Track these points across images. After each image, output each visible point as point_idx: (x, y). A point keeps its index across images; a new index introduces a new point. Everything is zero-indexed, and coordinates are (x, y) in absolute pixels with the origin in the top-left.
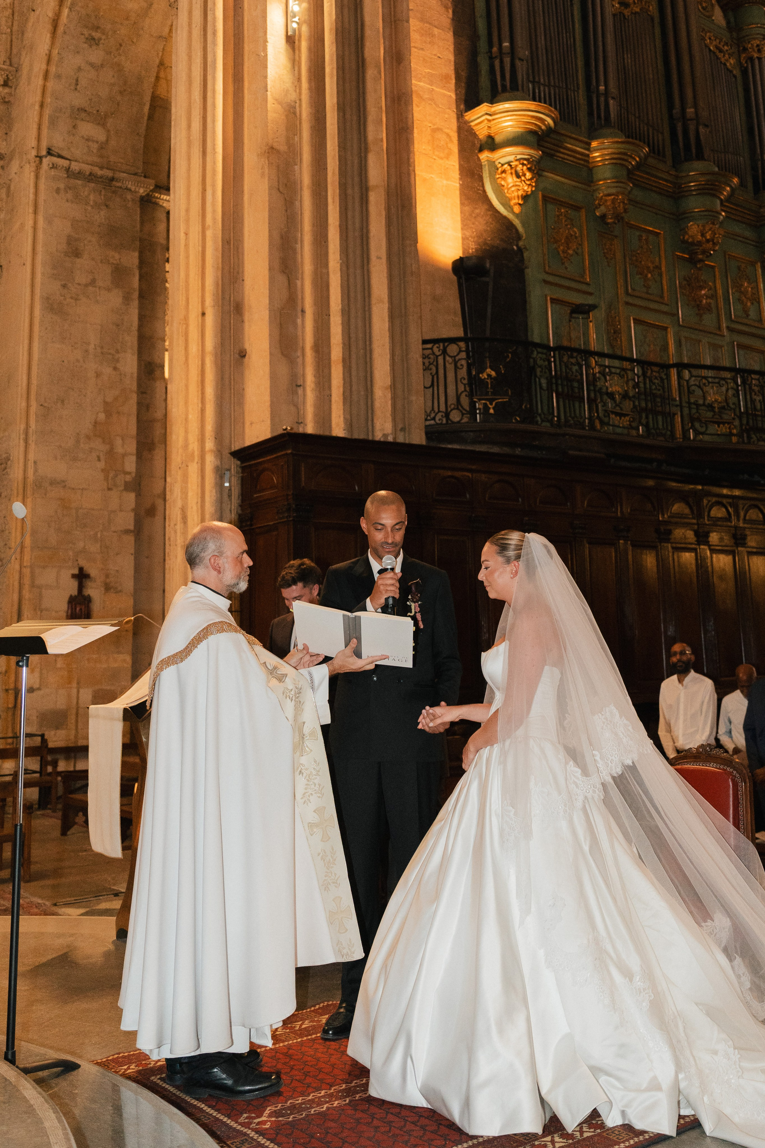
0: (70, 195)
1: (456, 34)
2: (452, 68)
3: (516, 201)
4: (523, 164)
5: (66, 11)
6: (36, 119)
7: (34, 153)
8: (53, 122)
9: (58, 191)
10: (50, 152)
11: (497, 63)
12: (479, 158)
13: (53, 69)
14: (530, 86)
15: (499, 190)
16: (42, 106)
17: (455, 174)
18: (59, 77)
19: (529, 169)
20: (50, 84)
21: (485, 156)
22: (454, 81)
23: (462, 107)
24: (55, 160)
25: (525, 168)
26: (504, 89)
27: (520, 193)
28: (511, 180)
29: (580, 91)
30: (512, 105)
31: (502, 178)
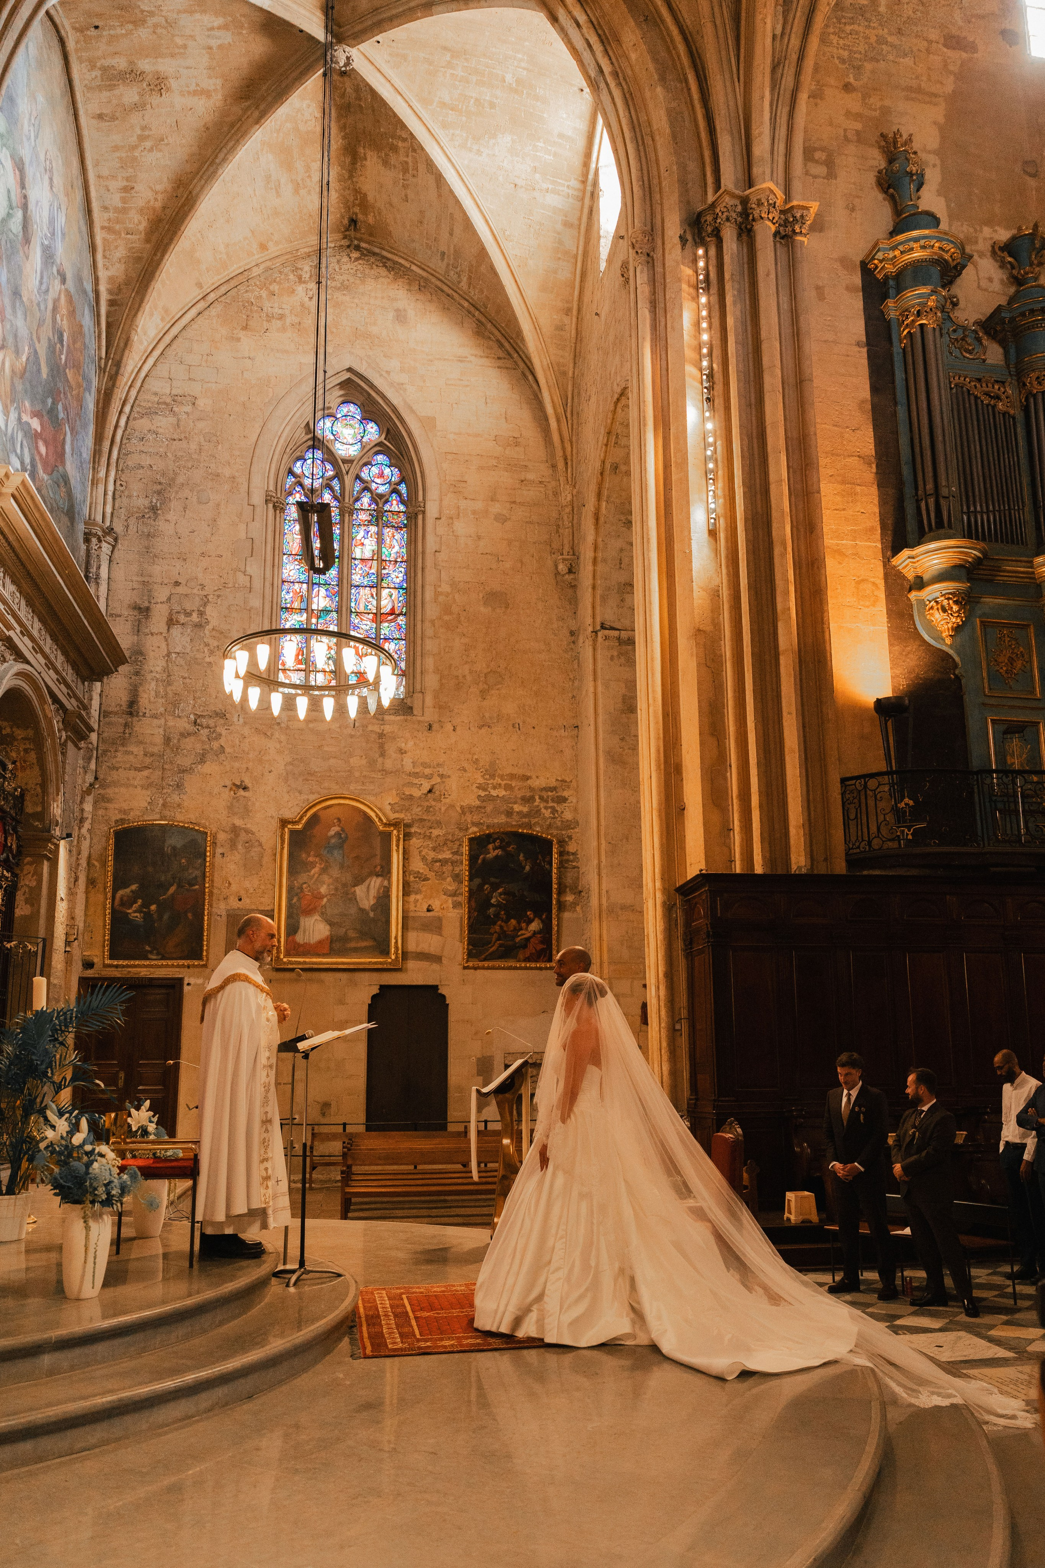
0: (622, 660)
1: (880, 486)
2: (878, 519)
3: (945, 633)
4: (948, 599)
5: (604, 504)
6: (590, 600)
7: (590, 629)
8: (604, 599)
9: (612, 658)
10: (603, 627)
12: (907, 599)
13: (600, 555)
14: (965, 517)
15: (931, 627)
16: (594, 587)
17: (884, 618)
18: (604, 560)
19: (956, 602)
20: (599, 568)
21: (913, 596)
22: (878, 532)
23: (889, 553)
24: (607, 632)
25: (950, 602)
26: (930, 530)
27: (950, 625)
28: (938, 616)
29: (1026, 509)
30: (933, 545)
31: (932, 615)
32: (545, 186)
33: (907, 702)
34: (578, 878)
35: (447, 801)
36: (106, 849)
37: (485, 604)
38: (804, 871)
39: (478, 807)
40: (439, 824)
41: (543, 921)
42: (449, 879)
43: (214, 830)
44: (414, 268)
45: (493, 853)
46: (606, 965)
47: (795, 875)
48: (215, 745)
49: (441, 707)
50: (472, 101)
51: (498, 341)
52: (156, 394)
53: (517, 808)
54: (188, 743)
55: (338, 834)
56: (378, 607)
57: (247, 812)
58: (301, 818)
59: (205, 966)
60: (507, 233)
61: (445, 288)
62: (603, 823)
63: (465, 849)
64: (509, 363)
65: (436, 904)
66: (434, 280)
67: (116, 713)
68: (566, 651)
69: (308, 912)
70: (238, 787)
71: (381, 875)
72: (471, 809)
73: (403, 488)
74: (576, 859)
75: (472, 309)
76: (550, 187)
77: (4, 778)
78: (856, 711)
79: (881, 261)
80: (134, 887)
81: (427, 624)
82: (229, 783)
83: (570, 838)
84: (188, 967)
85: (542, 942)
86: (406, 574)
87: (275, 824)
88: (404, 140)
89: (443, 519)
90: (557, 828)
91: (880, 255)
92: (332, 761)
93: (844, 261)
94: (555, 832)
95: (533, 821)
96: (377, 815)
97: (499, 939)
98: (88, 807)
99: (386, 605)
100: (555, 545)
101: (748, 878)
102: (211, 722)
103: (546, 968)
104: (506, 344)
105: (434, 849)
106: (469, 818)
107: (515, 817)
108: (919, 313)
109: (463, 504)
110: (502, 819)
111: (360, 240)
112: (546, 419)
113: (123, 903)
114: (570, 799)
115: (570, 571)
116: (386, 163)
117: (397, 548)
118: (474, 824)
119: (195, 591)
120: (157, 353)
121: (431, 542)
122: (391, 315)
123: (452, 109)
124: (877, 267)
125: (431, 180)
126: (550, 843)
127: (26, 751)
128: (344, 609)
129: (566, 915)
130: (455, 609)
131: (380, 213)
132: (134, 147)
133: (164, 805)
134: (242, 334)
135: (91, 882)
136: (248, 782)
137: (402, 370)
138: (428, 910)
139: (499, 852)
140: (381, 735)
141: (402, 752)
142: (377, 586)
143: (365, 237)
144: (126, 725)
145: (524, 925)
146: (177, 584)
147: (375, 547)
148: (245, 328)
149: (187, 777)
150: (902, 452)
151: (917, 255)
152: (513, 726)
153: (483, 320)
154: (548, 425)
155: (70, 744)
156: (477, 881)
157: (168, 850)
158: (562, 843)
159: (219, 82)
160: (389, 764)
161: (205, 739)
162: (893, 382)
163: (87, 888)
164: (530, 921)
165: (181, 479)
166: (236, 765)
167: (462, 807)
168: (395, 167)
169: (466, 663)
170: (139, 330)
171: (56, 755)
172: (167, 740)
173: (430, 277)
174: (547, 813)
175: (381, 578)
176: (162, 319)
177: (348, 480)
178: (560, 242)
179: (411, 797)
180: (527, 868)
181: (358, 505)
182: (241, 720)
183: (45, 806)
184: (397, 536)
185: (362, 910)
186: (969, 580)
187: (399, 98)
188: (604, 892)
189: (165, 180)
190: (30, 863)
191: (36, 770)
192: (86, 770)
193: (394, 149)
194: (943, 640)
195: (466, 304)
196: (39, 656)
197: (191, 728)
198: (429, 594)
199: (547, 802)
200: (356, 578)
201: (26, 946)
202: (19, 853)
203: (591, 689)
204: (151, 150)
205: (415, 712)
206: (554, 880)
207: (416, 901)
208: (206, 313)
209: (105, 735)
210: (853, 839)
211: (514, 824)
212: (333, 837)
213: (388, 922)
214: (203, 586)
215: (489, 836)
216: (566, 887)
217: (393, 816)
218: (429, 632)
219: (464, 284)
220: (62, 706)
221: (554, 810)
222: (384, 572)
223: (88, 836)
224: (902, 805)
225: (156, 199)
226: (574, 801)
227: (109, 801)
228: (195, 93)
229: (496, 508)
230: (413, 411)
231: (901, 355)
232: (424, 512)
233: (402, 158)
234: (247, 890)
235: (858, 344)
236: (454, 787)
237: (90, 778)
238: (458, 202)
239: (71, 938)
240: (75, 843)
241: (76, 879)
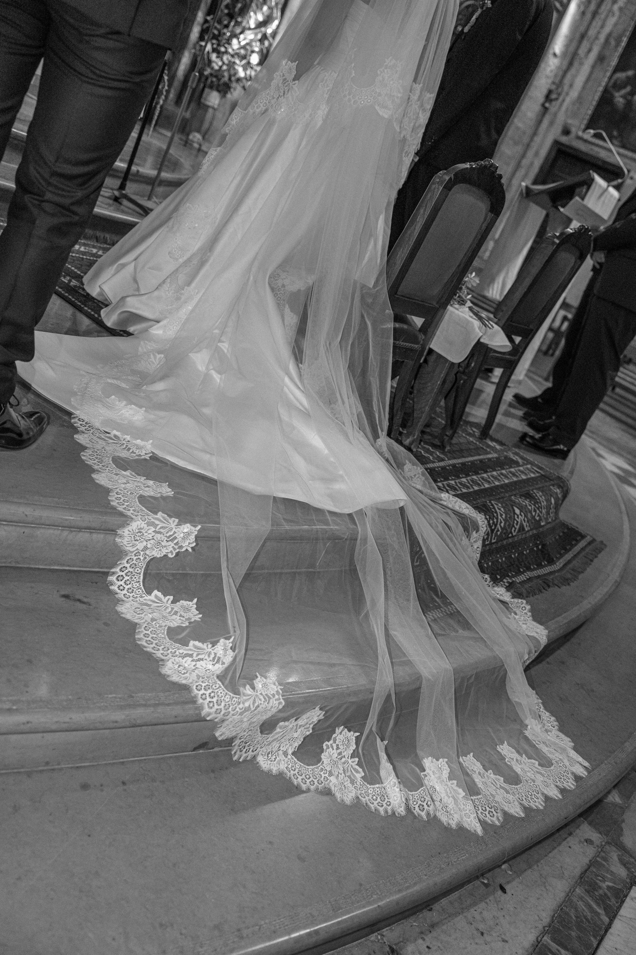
80: (631, 73)
113: (615, 85)
163: (595, 61)
239: (553, 96)
240: (603, 16)
241: (590, 51)
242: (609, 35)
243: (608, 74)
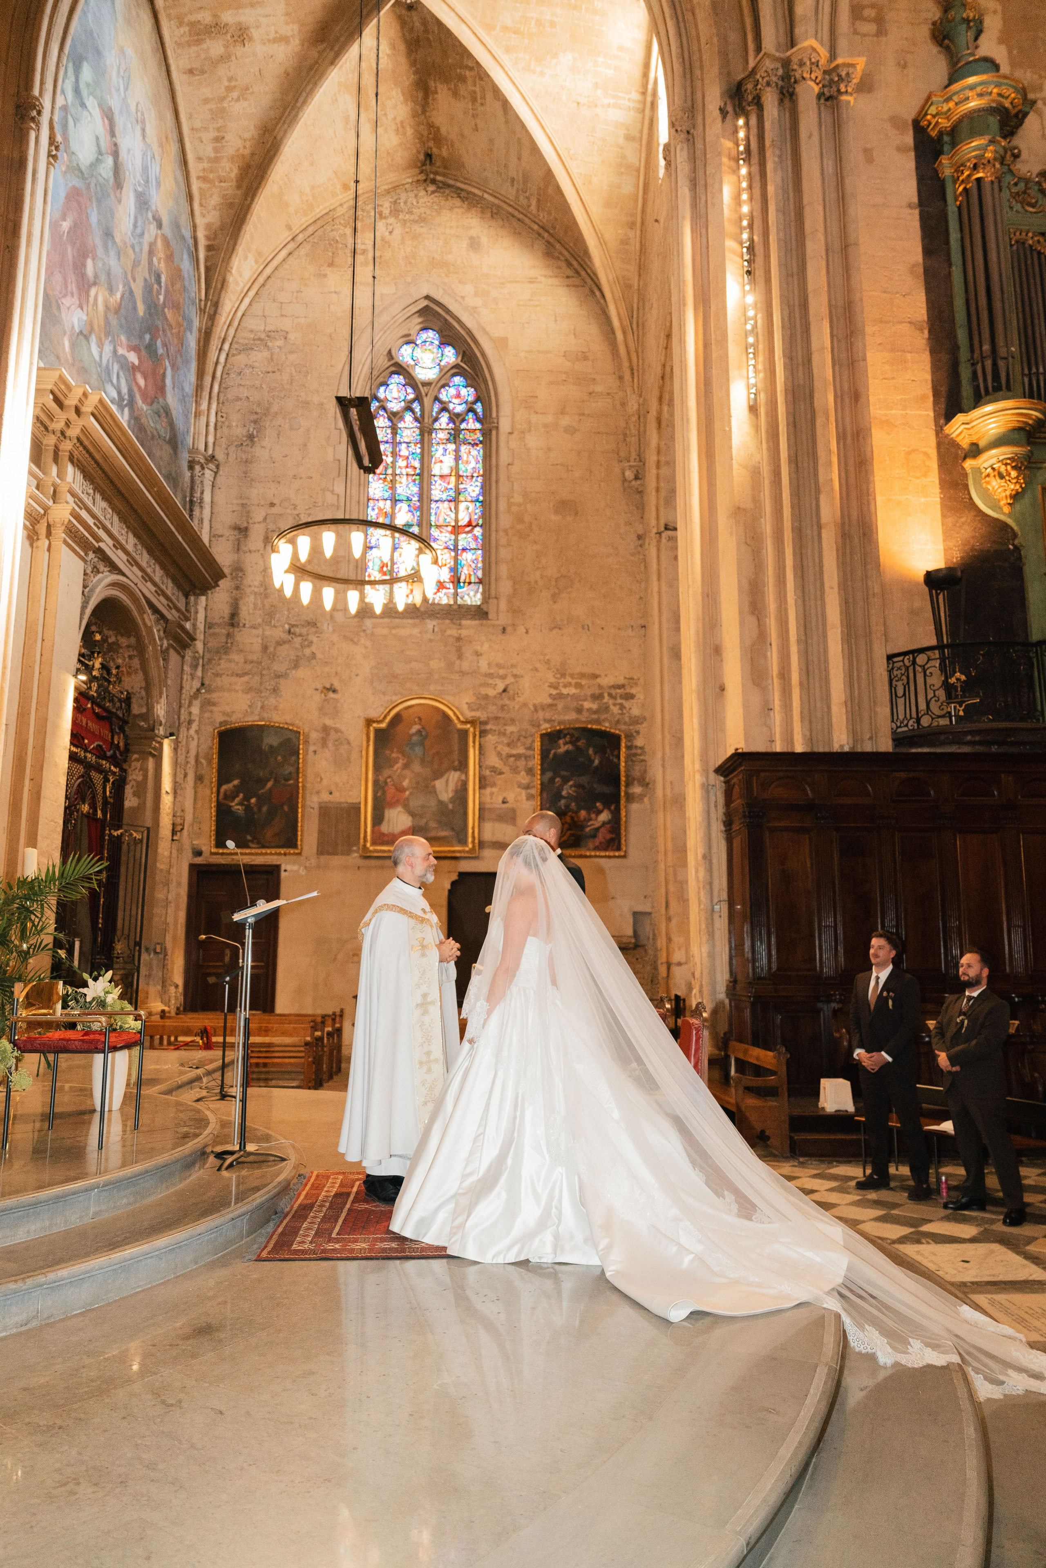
1: (933, 352)
2: (930, 386)
3: (1004, 501)
4: (1006, 464)
5: (666, 409)
6: (655, 503)
7: (655, 531)
8: (668, 503)
10: (667, 529)
11: (979, 367)
12: (963, 468)
13: (663, 459)
14: (1027, 379)
15: (986, 496)
16: (658, 491)
17: (937, 490)
18: (668, 464)
19: (1014, 468)
20: (663, 472)
21: (968, 464)
22: (932, 399)
23: (942, 421)
24: (670, 534)
25: (1009, 467)
26: (987, 393)
27: (1008, 493)
28: (995, 484)
30: (989, 408)
31: (988, 483)
32: (606, 101)
33: (959, 573)
34: (645, 771)
35: (521, 699)
36: (211, 748)
37: (556, 512)
38: (846, 749)
39: (550, 706)
40: (513, 721)
41: (611, 812)
42: (523, 773)
43: (306, 730)
44: (486, 196)
45: (563, 747)
46: (670, 854)
47: (837, 753)
48: (307, 651)
49: (515, 612)
50: (533, 23)
51: (567, 260)
52: (252, 331)
53: (587, 705)
54: (284, 651)
55: (419, 732)
56: (457, 521)
57: (336, 713)
58: (385, 717)
59: (300, 854)
60: (572, 152)
61: (516, 213)
62: (667, 717)
63: (537, 745)
64: (577, 281)
65: (511, 797)
66: (505, 206)
67: (219, 625)
68: (633, 555)
69: (392, 805)
70: (328, 690)
71: (459, 770)
72: (544, 707)
73: (479, 407)
74: (644, 753)
75: (541, 231)
76: (612, 101)
77: (109, 682)
78: (905, 586)
79: (934, 116)
80: (236, 782)
81: (501, 533)
82: (320, 687)
83: (638, 732)
84: (285, 854)
85: (611, 832)
86: (482, 488)
87: (362, 723)
88: (471, 69)
89: (516, 433)
90: (625, 724)
91: (933, 110)
92: (414, 664)
93: (895, 121)
94: (623, 727)
95: (603, 717)
96: (455, 714)
97: (569, 829)
98: (195, 710)
99: (464, 518)
100: (622, 454)
101: (789, 757)
102: (304, 631)
103: (615, 857)
104: (575, 263)
105: (508, 745)
106: (541, 714)
107: (585, 714)
108: (975, 167)
109: (534, 418)
110: (573, 716)
111: (436, 173)
112: (613, 333)
113: (226, 797)
114: (638, 696)
115: (637, 478)
116: (455, 94)
117: (473, 464)
118: (546, 721)
119: (288, 511)
120: (251, 294)
121: (504, 456)
122: (465, 243)
123: (515, 33)
124: (930, 124)
125: (498, 105)
126: (618, 738)
127: (130, 657)
128: (424, 523)
129: (635, 806)
130: (527, 518)
131: (452, 146)
132: (222, 99)
133: (262, 707)
134: (328, 271)
135: (199, 778)
136: (337, 685)
137: (476, 295)
138: (504, 802)
139: (569, 747)
140: (459, 639)
141: (478, 654)
142: (455, 500)
143: (441, 170)
144: (228, 635)
145: (593, 816)
146: (272, 505)
147: (453, 464)
148: (331, 265)
149: (282, 681)
150: (957, 315)
151: (973, 104)
152: (583, 627)
153: (552, 240)
154: (615, 338)
155: (172, 651)
156: (549, 774)
157: (265, 747)
158: (630, 737)
159: (296, 27)
160: (466, 666)
161: (298, 646)
162: (947, 243)
163: (195, 782)
164: (599, 812)
165: (275, 408)
166: (327, 669)
167: (535, 706)
168: (464, 98)
169: (538, 569)
170: (234, 271)
171: (157, 660)
172: (265, 648)
173: (502, 204)
174: (616, 710)
175: (458, 492)
176: (256, 262)
177: (427, 401)
178: (623, 157)
179: (486, 697)
180: (597, 762)
181: (437, 425)
182: (331, 628)
183: (150, 708)
184: (474, 452)
185: (441, 803)
186: (1029, 443)
187: (464, 26)
188: (668, 785)
189: (252, 128)
190: (137, 760)
191: (140, 675)
192: (193, 676)
193: (463, 79)
194: (1001, 508)
195: (536, 227)
196: (135, 569)
197: (285, 636)
198: (502, 506)
199: (615, 698)
200: (436, 494)
201: (131, 835)
202: (127, 750)
203: (656, 589)
204: (238, 100)
205: (490, 617)
206: (623, 773)
207: (492, 794)
208: (296, 253)
209: (210, 645)
210: (901, 717)
211: (584, 720)
212: (413, 735)
213: (465, 814)
214: (295, 507)
215: (560, 731)
216: (634, 779)
217: (470, 715)
218: (503, 541)
219: (533, 208)
220: (162, 616)
221: (622, 707)
222: (461, 486)
223: (196, 737)
224: (952, 680)
225: (245, 147)
226: (642, 697)
227: (214, 704)
228: (275, 40)
229: (566, 421)
230: (486, 333)
231: (956, 214)
232: (497, 428)
233: (471, 88)
234: (336, 785)
235: (910, 206)
236: (527, 685)
237: (196, 684)
238: (524, 127)
239: (179, 828)
240: (184, 743)
241: (186, 775)
242: (197, 756)
243: (215, 790)
